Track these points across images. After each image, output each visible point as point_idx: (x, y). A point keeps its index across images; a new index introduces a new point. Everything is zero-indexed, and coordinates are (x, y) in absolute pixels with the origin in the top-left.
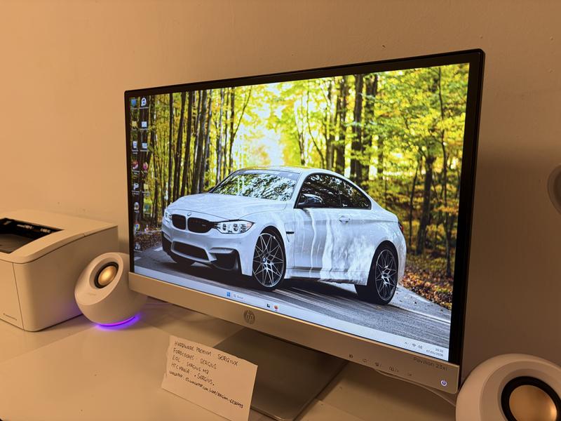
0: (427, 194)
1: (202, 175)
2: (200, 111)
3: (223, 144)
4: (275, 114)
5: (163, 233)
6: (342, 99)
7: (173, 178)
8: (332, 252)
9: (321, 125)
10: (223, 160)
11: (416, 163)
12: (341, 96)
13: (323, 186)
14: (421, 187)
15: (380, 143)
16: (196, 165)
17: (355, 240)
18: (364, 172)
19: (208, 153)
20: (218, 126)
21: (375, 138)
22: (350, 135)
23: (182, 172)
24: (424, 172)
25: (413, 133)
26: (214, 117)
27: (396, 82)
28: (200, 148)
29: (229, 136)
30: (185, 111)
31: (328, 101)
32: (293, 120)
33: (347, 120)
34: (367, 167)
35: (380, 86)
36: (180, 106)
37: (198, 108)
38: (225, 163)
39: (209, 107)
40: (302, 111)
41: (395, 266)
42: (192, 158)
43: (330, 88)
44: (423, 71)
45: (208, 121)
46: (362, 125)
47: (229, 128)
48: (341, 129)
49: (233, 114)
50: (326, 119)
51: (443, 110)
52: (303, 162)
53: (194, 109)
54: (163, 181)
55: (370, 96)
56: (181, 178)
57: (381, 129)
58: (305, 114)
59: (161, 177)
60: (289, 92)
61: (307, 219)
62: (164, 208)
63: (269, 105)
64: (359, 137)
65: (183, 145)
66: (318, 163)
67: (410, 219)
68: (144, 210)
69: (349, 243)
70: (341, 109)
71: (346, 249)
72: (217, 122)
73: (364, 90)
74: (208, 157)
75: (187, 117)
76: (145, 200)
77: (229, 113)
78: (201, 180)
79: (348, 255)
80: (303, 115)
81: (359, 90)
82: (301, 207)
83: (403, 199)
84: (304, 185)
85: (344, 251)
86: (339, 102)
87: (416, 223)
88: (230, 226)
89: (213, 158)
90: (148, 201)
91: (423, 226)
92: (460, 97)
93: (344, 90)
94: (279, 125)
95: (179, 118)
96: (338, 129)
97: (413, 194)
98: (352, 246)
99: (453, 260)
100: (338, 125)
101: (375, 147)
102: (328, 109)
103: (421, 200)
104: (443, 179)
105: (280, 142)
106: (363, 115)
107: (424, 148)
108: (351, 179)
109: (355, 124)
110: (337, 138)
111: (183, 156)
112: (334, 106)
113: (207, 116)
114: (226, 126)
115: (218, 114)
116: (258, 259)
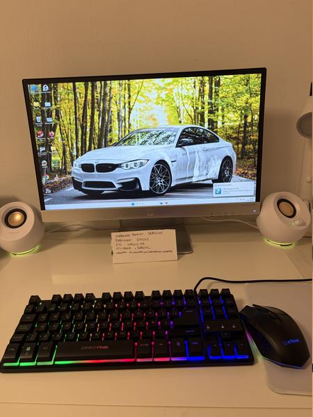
0: (245, 132)
1: (106, 135)
2: (103, 95)
3: (123, 115)
4: (160, 96)
5: (73, 178)
6: (202, 89)
7: (80, 140)
8: (199, 167)
9: (190, 102)
10: (123, 124)
11: (240, 119)
12: (201, 87)
13: (193, 134)
14: (242, 129)
15: (223, 110)
16: (101, 130)
17: (211, 158)
18: (215, 124)
19: (111, 121)
20: (118, 104)
21: (220, 108)
22: (207, 107)
23: (88, 135)
24: (243, 122)
25: (238, 105)
26: (114, 98)
27: (230, 81)
28: (103, 119)
29: (127, 109)
30: (89, 94)
31: (194, 89)
32: (173, 99)
33: (205, 99)
34: (217, 122)
35: (221, 83)
36: (84, 92)
37: (101, 93)
38: (125, 127)
39: (110, 92)
40: (178, 95)
41: (231, 167)
42: (96, 126)
43: (195, 83)
44: (242, 76)
45: (110, 101)
46: (213, 101)
47: (127, 105)
48: (202, 104)
49: (130, 96)
50: (193, 99)
51: (251, 94)
52: (180, 122)
53: (97, 94)
54: (70, 143)
55: (217, 87)
56: (88, 139)
57: (223, 103)
58: (181, 96)
59: (68, 140)
60: (169, 84)
61: (184, 152)
62: (72, 161)
63: (156, 91)
64: (212, 107)
65: (88, 117)
66: (189, 122)
67: (238, 144)
68: (53, 165)
69: (208, 160)
70: (202, 93)
71: (207, 163)
72: (117, 101)
73: (214, 84)
74: (111, 123)
75: (91, 99)
76: (53, 158)
77: (127, 96)
78: (106, 139)
79: (208, 166)
81: (211, 84)
82: (180, 147)
83: (234, 135)
84: (181, 134)
85: (206, 165)
86: (200, 90)
87: (240, 146)
88: (132, 164)
89: (115, 124)
90: (56, 158)
91: (243, 147)
92: (258, 88)
93: (202, 83)
94: (164, 102)
95: (84, 99)
96: (200, 103)
97: (239, 132)
98: (210, 162)
99: (256, 159)
101: (220, 112)
102: (194, 93)
103: (242, 135)
104: (252, 125)
105: (165, 111)
106: (213, 97)
107: (243, 112)
108: (209, 128)
109: (210, 101)
110: (200, 108)
111: (89, 124)
112: (198, 92)
113: (108, 98)
114: (125, 103)
115: (118, 97)
116: (153, 180)
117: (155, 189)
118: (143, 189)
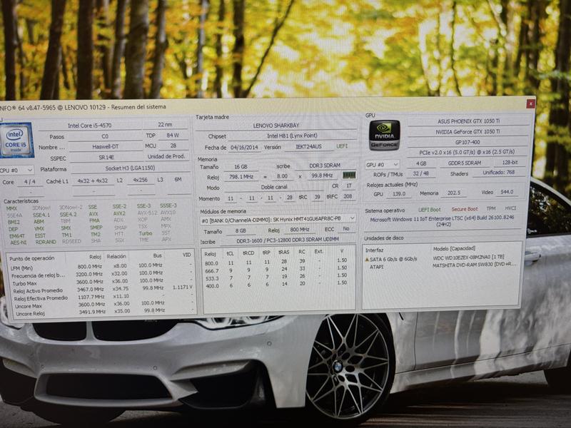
2: (126, 31)
4: (366, 47)
6: (531, 25)
8: (503, 321)
9: (483, 74)
12: (530, 18)
17: (550, 292)
20: (189, 72)
22: (546, 97)
26: (174, 48)
30: (66, 29)
31: (502, 26)
32: (416, 62)
33: (542, 66)
36: (46, 15)
37: (118, 24)
39: (158, 22)
40: (438, 44)
45: (157, 57)
47: (227, 78)
48: (529, 83)
50: (495, 62)
53: (103, 26)
58: (447, 51)
63: (349, 26)
64: (565, 100)
69: (538, 299)
70: (530, 44)
71: (532, 311)
72: (188, 61)
75: (75, 46)
77: (229, 40)
79: (535, 321)
80: (441, 52)
85: (527, 315)
86: (524, 30)
93: (535, 6)
94: (378, 73)
95: (45, 47)
98: (545, 303)
100: (522, 76)
102: (501, 41)
108: (547, 180)
109: (558, 74)
112: (514, 38)
113: (151, 46)
114: (219, 72)
115: (191, 42)
116: (323, 369)
117: (327, 403)
118: (280, 404)
